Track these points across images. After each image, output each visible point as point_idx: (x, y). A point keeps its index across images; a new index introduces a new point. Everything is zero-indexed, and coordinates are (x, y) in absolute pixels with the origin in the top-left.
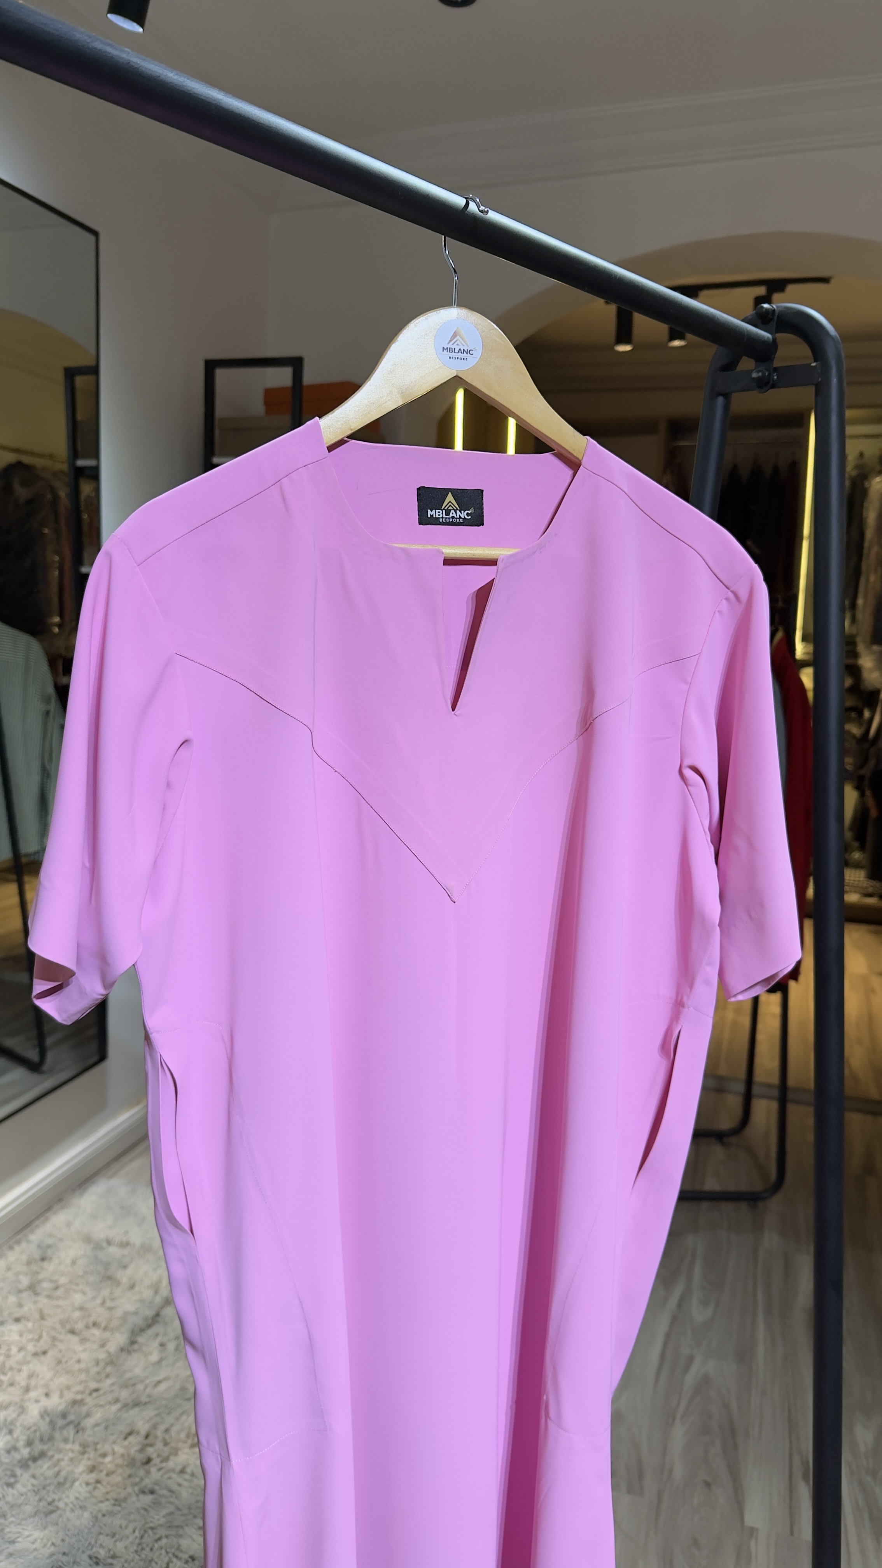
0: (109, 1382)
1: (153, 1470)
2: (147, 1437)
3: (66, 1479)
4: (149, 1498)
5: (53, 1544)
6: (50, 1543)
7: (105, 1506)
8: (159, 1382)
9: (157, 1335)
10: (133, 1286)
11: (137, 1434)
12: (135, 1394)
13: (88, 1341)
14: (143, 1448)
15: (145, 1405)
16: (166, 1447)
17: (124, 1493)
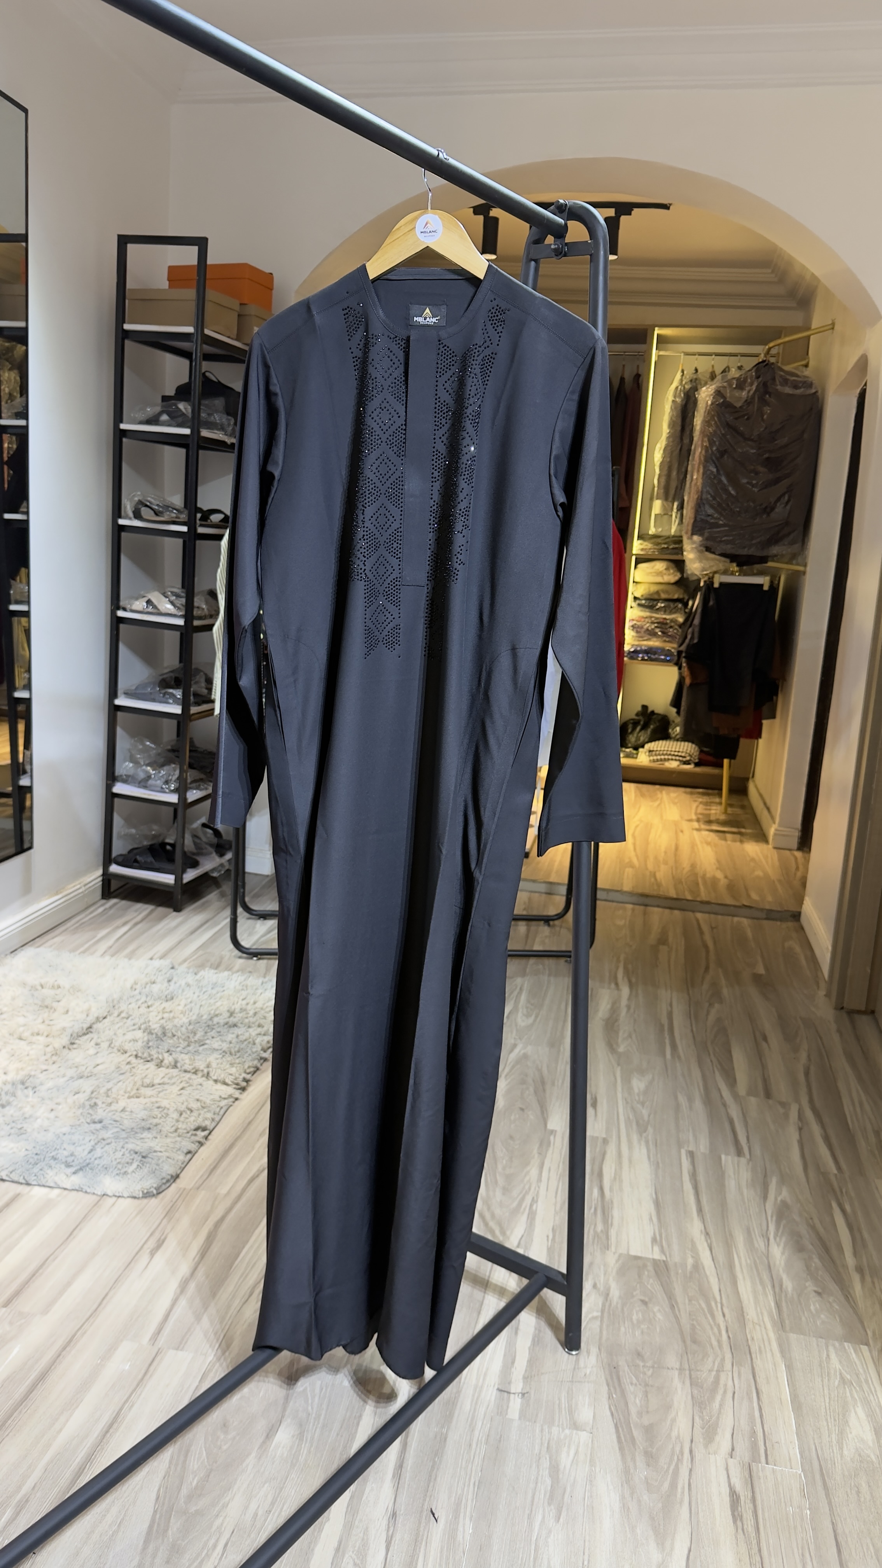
0: (55, 1067)
1: (100, 1111)
2: (92, 1093)
3: (31, 1116)
4: (98, 1126)
5: (26, 1150)
6: (24, 1150)
7: (64, 1130)
8: (98, 1065)
9: (92, 1039)
10: (67, 1012)
11: (84, 1092)
12: (78, 1072)
13: (34, 1043)
14: (90, 1099)
15: (88, 1077)
16: (108, 1099)
17: (78, 1123)
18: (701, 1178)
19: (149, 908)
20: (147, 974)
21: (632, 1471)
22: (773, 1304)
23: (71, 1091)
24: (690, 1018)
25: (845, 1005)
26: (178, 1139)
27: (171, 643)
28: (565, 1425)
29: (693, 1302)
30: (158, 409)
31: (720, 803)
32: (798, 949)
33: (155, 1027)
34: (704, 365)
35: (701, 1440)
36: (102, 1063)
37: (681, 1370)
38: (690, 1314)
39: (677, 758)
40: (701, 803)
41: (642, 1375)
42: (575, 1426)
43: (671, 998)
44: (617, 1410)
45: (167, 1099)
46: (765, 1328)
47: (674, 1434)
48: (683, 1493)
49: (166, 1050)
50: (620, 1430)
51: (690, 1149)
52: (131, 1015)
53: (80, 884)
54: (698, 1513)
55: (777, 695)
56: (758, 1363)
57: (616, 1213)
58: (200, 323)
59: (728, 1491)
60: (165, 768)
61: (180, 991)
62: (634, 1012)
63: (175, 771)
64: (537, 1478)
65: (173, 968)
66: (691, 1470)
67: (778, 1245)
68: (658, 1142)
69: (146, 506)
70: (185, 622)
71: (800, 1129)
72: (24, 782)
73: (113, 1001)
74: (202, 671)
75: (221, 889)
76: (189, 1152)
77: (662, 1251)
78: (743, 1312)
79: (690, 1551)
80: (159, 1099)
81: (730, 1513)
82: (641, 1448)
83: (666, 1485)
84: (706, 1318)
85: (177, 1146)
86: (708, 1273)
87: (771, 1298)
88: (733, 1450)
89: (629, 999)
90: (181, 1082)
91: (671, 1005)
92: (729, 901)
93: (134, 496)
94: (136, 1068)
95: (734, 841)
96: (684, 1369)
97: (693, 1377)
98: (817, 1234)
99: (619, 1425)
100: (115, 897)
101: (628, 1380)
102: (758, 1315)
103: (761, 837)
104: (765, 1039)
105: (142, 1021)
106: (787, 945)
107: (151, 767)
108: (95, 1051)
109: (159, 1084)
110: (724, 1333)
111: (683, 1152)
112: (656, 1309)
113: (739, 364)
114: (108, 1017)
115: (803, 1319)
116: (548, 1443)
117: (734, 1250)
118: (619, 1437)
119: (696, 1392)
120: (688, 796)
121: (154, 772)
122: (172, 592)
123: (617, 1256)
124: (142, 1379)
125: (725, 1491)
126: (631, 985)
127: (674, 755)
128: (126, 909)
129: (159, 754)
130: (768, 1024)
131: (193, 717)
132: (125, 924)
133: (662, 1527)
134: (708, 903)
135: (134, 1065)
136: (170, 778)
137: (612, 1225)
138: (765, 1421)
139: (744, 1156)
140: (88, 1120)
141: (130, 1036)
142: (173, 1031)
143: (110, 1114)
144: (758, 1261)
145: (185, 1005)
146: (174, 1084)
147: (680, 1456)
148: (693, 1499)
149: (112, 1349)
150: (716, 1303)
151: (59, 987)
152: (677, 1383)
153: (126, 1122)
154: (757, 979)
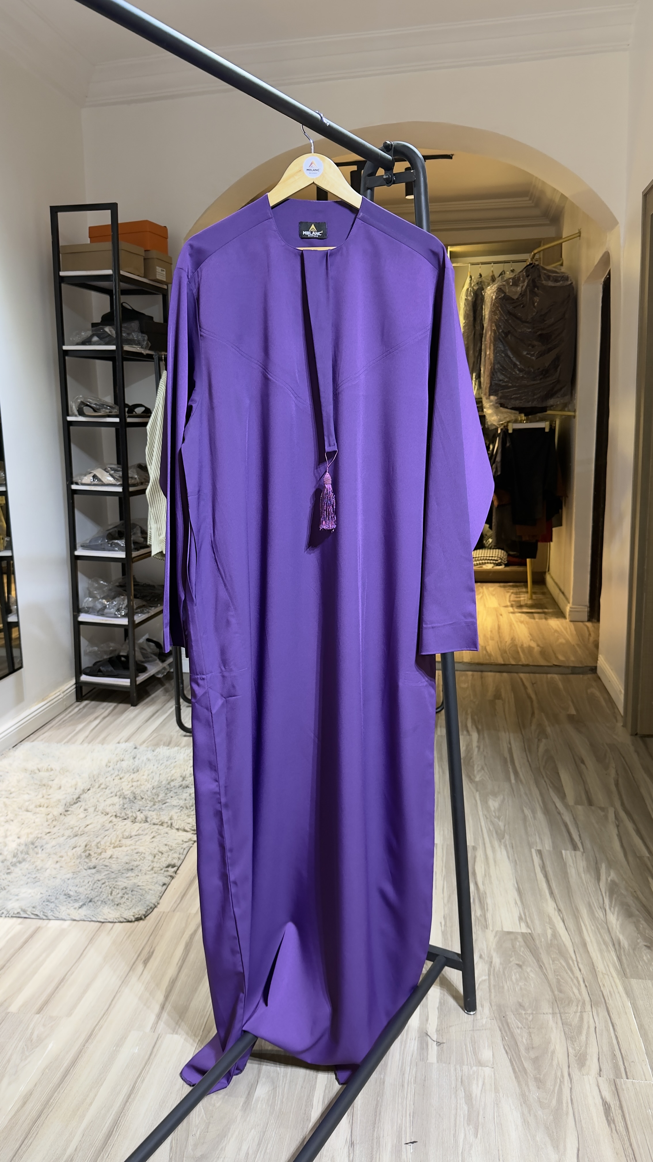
0: (56, 829)
1: (93, 860)
2: (86, 846)
3: (42, 868)
4: (94, 871)
5: (41, 893)
6: (39, 893)
7: (68, 876)
8: (88, 825)
9: (81, 806)
10: (60, 788)
11: (80, 846)
12: (74, 832)
13: (38, 813)
14: (85, 851)
15: (81, 835)
16: (98, 849)
17: (78, 870)
18: (549, 869)
19: (113, 705)
20: (117, 754)
21: (527, 1094)
22: (615, 958)
23: (70, 847)
24: (525, 751)
25: (639, 732)
26: (155, 875)
27: (112, 506)
28: (472, 1064)
29: (556, 962)
30: (89, 333)
31: (527, 592)
32: (598, 693)
33: (128, 793)
34: (486, 271)
35: (576, 1065)
36: (91, 824)
37: (553, 1014)
38: (554, 971)
39: (492, 561)
40: (512, 593)
41: (525, 1021)
42: (480, 1064)
43: (509, 738)
44: (510, 1049)
45: (142, 846)
46: (612, 977)
47: (555, 1063)
48: (567, 1106)
49: (138, 810)
50: (514, 1063)
51: (538, 848)
52: (108, 786)
53: (59, 691)
54: (581, 1121)
55: (561, 508)
56: (610, 1002)
57: (489, 901)
58: (116, 267)
59: (601, 1102)
60: (117, 599)
61: (143, 765)
62: (484, 751)
63: (124, 600)
64: (457, 1106)
65: (135, 748)
66: (571, 1089)
67: (613, 914)
68: (514, 845)
69: (87, 405)
70: (123, 489)
71: (618, 826)
72: (12, 619)
73: (94, 776)
74: (138, 525)
75: (165, 687)
76: (164, 884)
77: (528, 926)
78: (594, 966)
79: (578, 1150)
80: (137, 847)
81: (605, 1118)
82: (532, 1075)
83: (554, 1102)
84: (567, 973)
85: (155, 880)
86: (564, 939)
87: (613, 954)
88: (600, 1070)
89: (478, 741)
90: (152, 832)
91: (510, 743)
92: (542, 662)
93: (77, 399)
94: (117, 825)
95: (540, 618)
96: (556, 1013)
97: (563, 1018)
98: (641, 902)
99: (513, 1060)
100: (86, 699)
101: (515, 1026)
102: (605, 967)
103: (560, 614)
104: (583, 762)
105: (117, 789)
106: (589, 691)
107: (105, 599)
108: (85, 815)
109: (136, 835)
110: (582, 983)
111: (533, 851)
112: (529, 970)
113: (512, 269)
114: (91, 789)
115: (639, 967)
116: (461, 1079)
117: (581, 920)
118: (514, 1069)
119: (567, 1029)
120: (502, 589)
121: (108, 603)
122: (111, 468)
123: (494, 932)
124: (149, 1058)
125: (599, 1102)
126: (478, 731)
127: (489, 560)
128: (96, 707)
129: (110, 590)
130: (583, 751)
131: (134, 559)
132: (96, 718)
133: (555, 1134)
134: (527, 665)
135: (114, 823)
136: (121, 606)
137: (487, 910)
138: (621, 1047)
139: (579, 850)
140: (86, 868)
141: (109, 801)
142: (141, 795)
143: (101, 861)
144: (599, 927)
145: (148, 775)
146: (147, 834)
147: (561, 1079)
148: (576, 1110)
149: (123, 1038)
150: (573, 961)
151: (52, 770)
152: (551, 1023)
153: (114, 866)
154: (571, 718)
